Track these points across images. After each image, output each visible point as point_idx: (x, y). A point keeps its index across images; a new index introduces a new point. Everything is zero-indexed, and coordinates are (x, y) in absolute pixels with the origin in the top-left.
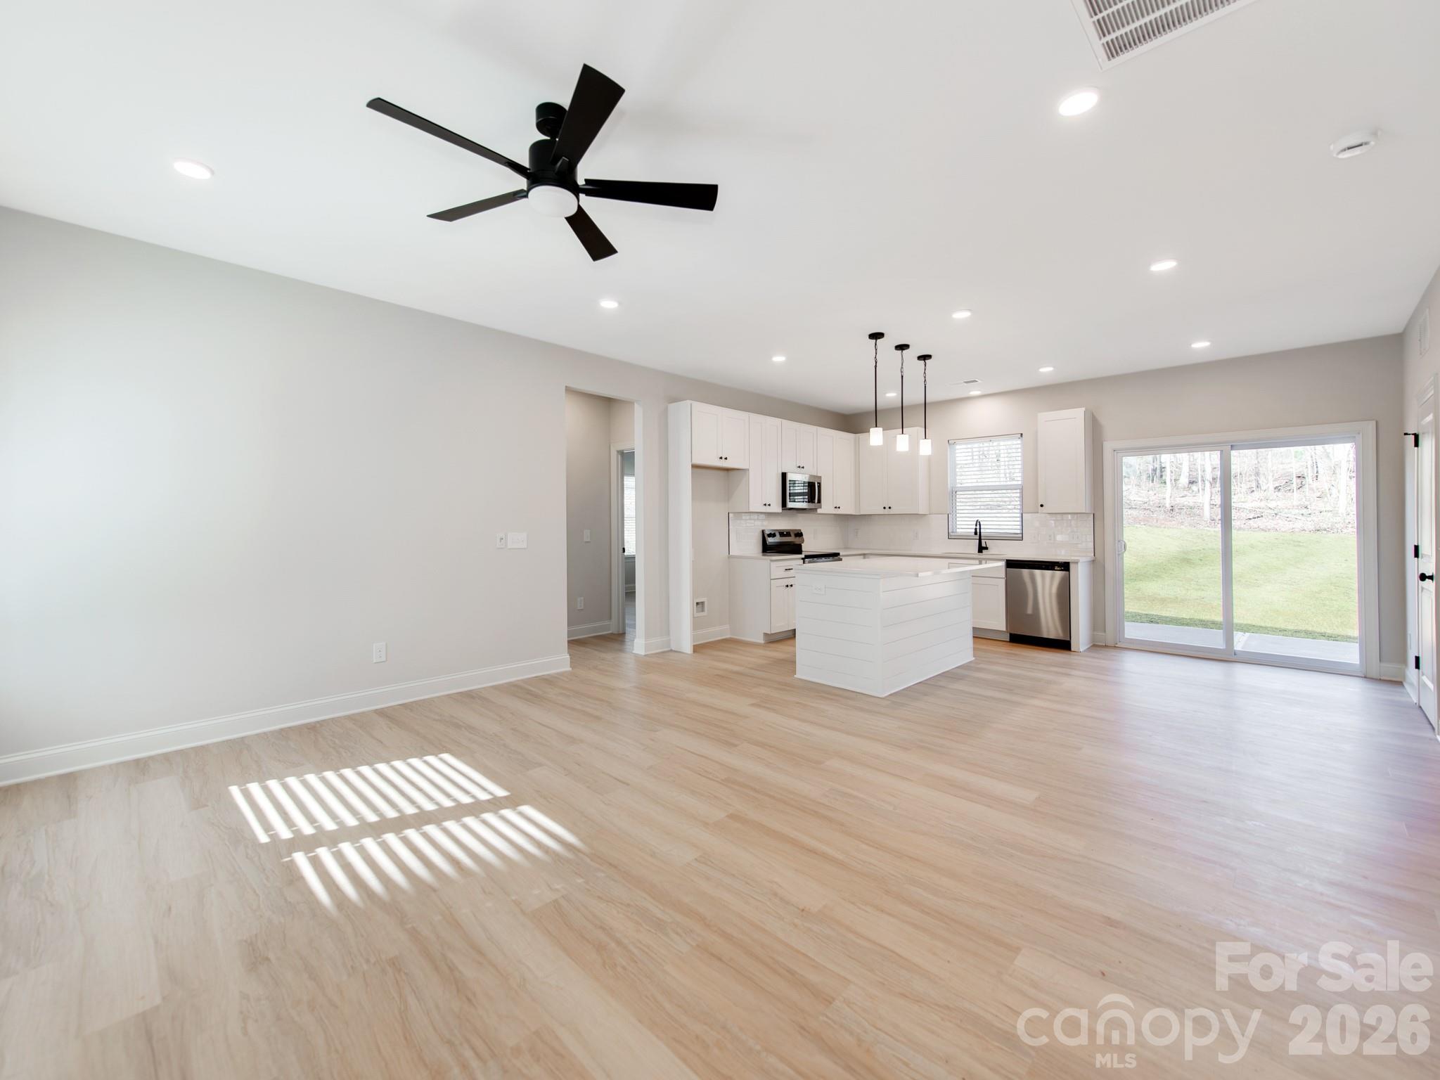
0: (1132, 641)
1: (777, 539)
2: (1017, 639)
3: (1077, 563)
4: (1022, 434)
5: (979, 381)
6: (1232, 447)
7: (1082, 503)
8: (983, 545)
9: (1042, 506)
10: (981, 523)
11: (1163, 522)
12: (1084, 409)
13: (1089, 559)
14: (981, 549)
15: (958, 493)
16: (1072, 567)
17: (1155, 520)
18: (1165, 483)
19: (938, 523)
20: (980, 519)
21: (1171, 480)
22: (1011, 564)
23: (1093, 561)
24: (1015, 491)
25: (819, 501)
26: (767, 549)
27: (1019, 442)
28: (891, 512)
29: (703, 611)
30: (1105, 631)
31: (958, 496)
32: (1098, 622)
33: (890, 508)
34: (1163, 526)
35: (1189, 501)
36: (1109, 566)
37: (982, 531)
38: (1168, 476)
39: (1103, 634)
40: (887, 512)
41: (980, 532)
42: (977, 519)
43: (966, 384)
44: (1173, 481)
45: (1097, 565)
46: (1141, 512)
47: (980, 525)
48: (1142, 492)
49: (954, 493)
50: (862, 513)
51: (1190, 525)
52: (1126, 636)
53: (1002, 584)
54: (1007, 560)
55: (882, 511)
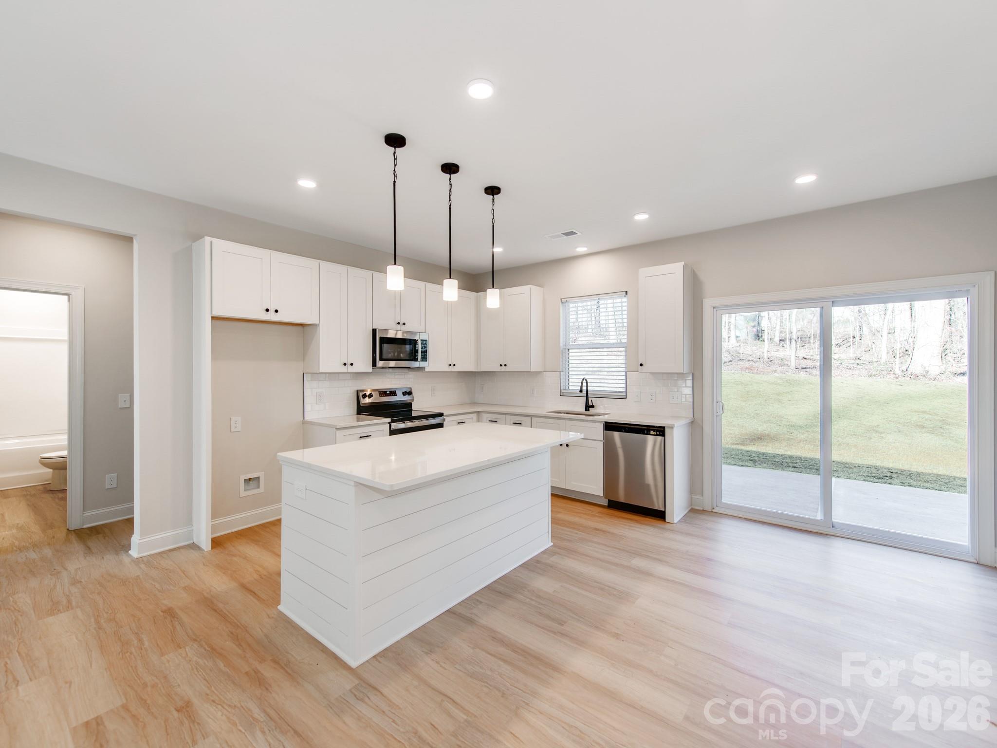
0: (729, 506)
1: (376, 399)
2: (616, 506)
3: (672, 427)
4: (626, 292)
5: (579, 234)
6: (833, 303)
7: (679, 362)
8: (590, 403)
9: (641, 365)
10: (588, 381)
11: (762, 370)
12: (683, 263)
13: (688, 421)
14: (588, 407)
15: (570, 351)
16: (667, 431)
17: (756, 369)
18: (764, 341)
19: (550, 379)
20: (586, 377)
21: (768, 339)
22: (610, 427)
23: (692, 422)
24: (620, 349)
25: (424, 358)
26: (361, 410)
27: (625, 300)
28: (507, 369)
29: (258, 487)
30: (703, 495)
31: (570, 354)
32: (695, 485)
33: (505, 365)
34: (762, 373)
35: (781, 354)
36: (707, 428)
37: (589, 388)
38: (765, 336)
39: (701, 498)
40: (503, 369)
41: (587, 391)
42: (583, 377)
43: (565, 237)
44: (769, 340)
45: (695, 426)
46: (746, 363)
47: (587, 383)
48: (748, 347)
49: (567, 350)
50: (482, 371)
51: (781, 373)
52: (723, 501)
53: (600, 446)
54: (605, 422)
55: (499, 369)
